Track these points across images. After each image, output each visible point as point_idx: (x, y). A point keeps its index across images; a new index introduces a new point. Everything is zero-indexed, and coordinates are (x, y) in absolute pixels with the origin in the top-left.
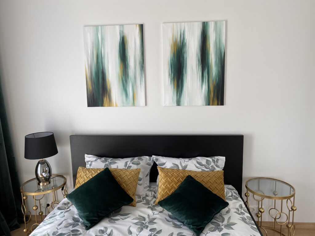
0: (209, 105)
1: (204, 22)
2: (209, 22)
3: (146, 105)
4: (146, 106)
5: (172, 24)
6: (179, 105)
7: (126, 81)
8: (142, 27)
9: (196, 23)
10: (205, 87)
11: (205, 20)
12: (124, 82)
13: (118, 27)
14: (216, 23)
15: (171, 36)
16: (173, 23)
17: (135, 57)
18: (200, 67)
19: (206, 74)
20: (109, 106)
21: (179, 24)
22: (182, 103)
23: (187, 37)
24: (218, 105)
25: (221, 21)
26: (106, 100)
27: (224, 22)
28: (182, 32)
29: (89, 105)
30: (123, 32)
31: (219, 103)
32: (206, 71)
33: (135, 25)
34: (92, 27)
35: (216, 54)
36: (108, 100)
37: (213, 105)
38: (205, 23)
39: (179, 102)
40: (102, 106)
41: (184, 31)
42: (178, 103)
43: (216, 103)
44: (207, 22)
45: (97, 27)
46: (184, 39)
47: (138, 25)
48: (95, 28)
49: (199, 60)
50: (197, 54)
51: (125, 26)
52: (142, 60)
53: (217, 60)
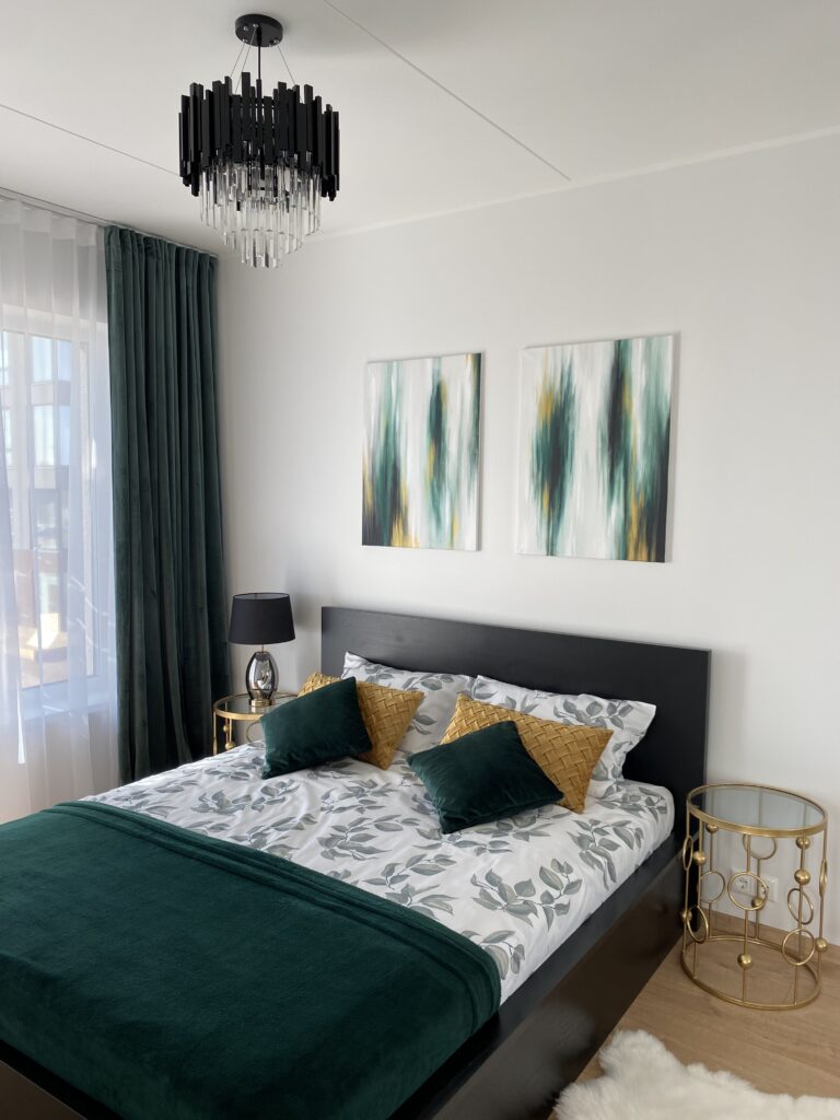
0: (625, 557)
1: (619, 341)
2: (631, 339)
3: (479, 547)
4: (479, 553)
5: (543, 349)
6: (552, 554)
7: (439, 488)
8: (478, 359)
9: (601, 344)
10: (617, 509)
11: (620, 334)
12: (436, 489)
13: (429, 362)
14: (649, 341)
15: (540, 380)
16: (546, 346)
17: (460, 432)
18: (606, 458)
19: (619, 476)
20: (403, 546)
21: (559, 348)
22: (559, 548)
23: (578, 380)
24: (649, 560)
25: (660, 336)
26: (397, 532)
27: (670, 340)
28: (566, 369)
29: (366, 541)
30: (439, 373)
31: (653, 556)
32: (621, 466)
33: (464, 356)
34: (380, 364)
35: (647, 423)
36: (401, 532)
37: (636, 559)
38: (622, 343)
39: (552, 545)
40: (389, 544)
41: (570, 367)
42: (551, 549)
43: (644, 554)
44: (626, 341)
45: (389, 362)
46: (569, 385)
47: (469, 356)
48: (386, 364)
49: (603, 440)
50: (599, 424)
51: (444, 360)
52: (474, 438)
53: (650, 438)
